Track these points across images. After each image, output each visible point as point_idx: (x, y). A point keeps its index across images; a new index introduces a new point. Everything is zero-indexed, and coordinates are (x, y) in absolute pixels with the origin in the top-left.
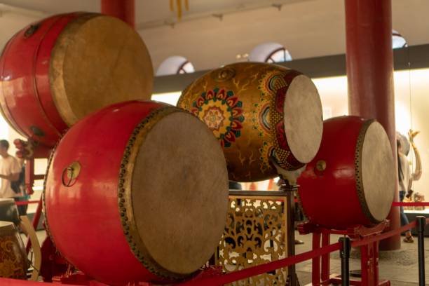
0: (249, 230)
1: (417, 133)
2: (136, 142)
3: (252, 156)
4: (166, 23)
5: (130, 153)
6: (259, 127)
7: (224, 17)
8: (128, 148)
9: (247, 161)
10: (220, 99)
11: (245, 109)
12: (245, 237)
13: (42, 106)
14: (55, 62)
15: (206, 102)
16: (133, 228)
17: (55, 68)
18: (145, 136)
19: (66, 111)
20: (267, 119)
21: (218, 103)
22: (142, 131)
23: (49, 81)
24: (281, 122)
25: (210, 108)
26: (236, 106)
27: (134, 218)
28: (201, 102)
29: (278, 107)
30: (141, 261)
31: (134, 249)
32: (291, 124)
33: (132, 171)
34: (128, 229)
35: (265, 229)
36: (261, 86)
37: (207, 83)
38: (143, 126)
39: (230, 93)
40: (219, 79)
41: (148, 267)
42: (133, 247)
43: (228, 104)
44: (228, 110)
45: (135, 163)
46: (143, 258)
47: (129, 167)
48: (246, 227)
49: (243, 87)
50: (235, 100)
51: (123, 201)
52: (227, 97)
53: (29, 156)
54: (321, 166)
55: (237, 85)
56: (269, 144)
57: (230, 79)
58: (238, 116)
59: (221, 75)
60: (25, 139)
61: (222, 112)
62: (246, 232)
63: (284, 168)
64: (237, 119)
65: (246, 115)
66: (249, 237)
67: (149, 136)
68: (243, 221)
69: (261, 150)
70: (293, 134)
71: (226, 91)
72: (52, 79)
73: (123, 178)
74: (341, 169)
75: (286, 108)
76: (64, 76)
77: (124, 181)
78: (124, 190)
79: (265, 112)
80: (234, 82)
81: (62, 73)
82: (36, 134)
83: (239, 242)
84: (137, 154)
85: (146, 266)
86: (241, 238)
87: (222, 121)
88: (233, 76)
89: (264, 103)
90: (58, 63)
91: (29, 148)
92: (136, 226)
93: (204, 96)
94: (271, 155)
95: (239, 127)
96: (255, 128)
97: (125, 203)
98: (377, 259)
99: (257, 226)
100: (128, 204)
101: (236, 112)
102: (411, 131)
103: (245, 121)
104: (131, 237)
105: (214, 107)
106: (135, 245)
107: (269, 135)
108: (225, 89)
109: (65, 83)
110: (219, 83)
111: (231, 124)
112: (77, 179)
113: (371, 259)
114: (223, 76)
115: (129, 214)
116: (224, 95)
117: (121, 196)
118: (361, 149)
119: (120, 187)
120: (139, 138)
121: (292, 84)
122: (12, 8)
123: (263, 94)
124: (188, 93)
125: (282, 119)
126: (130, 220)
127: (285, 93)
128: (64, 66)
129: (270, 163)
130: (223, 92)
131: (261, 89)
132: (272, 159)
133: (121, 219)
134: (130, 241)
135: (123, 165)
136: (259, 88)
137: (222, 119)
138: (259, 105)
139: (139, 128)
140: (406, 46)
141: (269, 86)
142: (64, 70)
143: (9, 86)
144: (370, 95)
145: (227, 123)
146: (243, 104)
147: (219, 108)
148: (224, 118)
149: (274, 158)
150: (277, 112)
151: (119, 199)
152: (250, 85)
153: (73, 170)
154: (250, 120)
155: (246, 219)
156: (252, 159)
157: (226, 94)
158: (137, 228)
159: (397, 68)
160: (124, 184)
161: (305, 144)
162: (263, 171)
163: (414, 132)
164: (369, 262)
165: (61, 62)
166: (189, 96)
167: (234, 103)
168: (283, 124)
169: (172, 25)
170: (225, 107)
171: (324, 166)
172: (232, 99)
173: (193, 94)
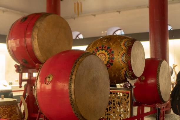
0: (114, 104)
1: (176, 65)
2: (76, 67)
3: (117, 74)
4: (72, 18)
5: (73, 71)
6: (121, 62)
7: (96, 16)
8: (73, 69)
9: (115, 76)
10: (104, 50)
11: (115, 54)
12: (112, 107)
13: (28, 51)
14: (34, 33)
15: (98, 51)
16: (74, 102)
17: (34, 35)
18: (79, 64)
19: (38, 53)
20: (124, 58)
21: (104, 52)
22: (78, 62)
23: (31, 41)
24: (130, 60)
25: (100, 53)
26: (111, 53)
27: (75, 98)
28: (96, 51)
29: (129, 54)
30: (77, 116)
31: (74, 111)
32: (134, 61)
33: (74, 78)
34: (72, 102)
35: (121, 104)
36: (121, 45)
37: (98, 43)
38: (78, 60)
39: (109, 48)
40: (104, 42)
41: (79, 119)
42: (74, 110)
43: (108, 52)
44: (108, 54)
45: (76, 75)
46: (78, 115)
47: (73, 77)
48: (112, 103)
49: (114, 45)
50: (110, 50)
51: (71, 91)
52: (107, 49)
53: (21, 72)
54: (143, 78)
55: (111, 44)
56: (124, 69)
57: (109, 42)
58: (112, 57)
59: (105, 40)
60: (19, 65)
61: (105, 55)
62: (113, 105)
63: (130, 79)
64: (111, 58)
65: (115, 57)
66: (114, 107)
67: (81, 65)
68: (112, 100)
69: (121, 71)
70: (134, 65)
71: (107, 46)
72: (32, 40)
73: (71, 81)
74: (151, 80)
75: (132, 54)
76: (38, 39)
77: (71, 83)
78: (71, 86)
79: (123, 56)
80: (110, 43)
81: (37, 37)
82: (25, 63)
83: (110, 109)
84: (76, 71)
85: (78, 118)
86: (110, 107)
87: (105, 59)
88: (110, 41)
89: (123, 52)
90: (35, 33)
91: (21, 68)
92: (75, 101)
93: (97, 48)
94: (125, 73)
95: (112, 61)
96: (119, 62)
97: (71, 92)
98: (164, 117)
99: (117, 102)
100: (73, 92)
101: (111, 55)
102: (174, 65)
103: (115, 59)
104: (73, 106)
105: (102, 53)
106: (75, 109)
107: (125, 65)
108: (106, 46)
109: (38, 41)
110: (104, 43)
111: (109, 60)
112: (51, 81)
113: (162, 117)
114: (106, 40)
115: (73, 96)
116: (106, 48)
117: (70, 89)
118: (159, 72)
119: (70, 85)
120: (77, 65)
121: (134, 44)
122: (8, 10)
123: (122, 48)
124: (90, 47)
125: (130, 59)
126: (73, 99)
127: (131, 48)
128: (38, 35)
129: (125, 77)
130: (105, 47)
131: (122, 46)
132: (125, 75)
133: (70, 98)
134: (73, 108)
135: (71, 76)
136: (121, 46)
137: (105, 58)
138: (121, 52)
139: (77, 61)
140: (172, 29)
141: (125, 45)
142: (38, 36)
143: (13, 42)
144: (159, 49)
145: (107, 60)
146: (114, 52)
147: (104, 54)
148: (106, 58)
149: (126, 75)
150: (128, 56)
151: (69, 90)
152: (117, 44)
153: (49, 77)
154: (117, 59)
155: (113, 100)
156: (117, 75)
157: (107, 48)
158: (76, 102)
159: (170, 39)
160: (71, 84)
161: (139, 69)
162: (121, 80)
163: (175, 65)
164: (161, 118)
165: (37, 33)
166: (91, 48)
167: (110, 52)
168: (130, 61)
169: (74, 18)
170: (106, 53)
171: (144, 78)
172: (109, 50)
173: (92, 47)
